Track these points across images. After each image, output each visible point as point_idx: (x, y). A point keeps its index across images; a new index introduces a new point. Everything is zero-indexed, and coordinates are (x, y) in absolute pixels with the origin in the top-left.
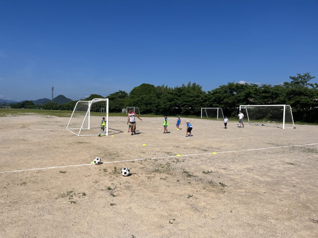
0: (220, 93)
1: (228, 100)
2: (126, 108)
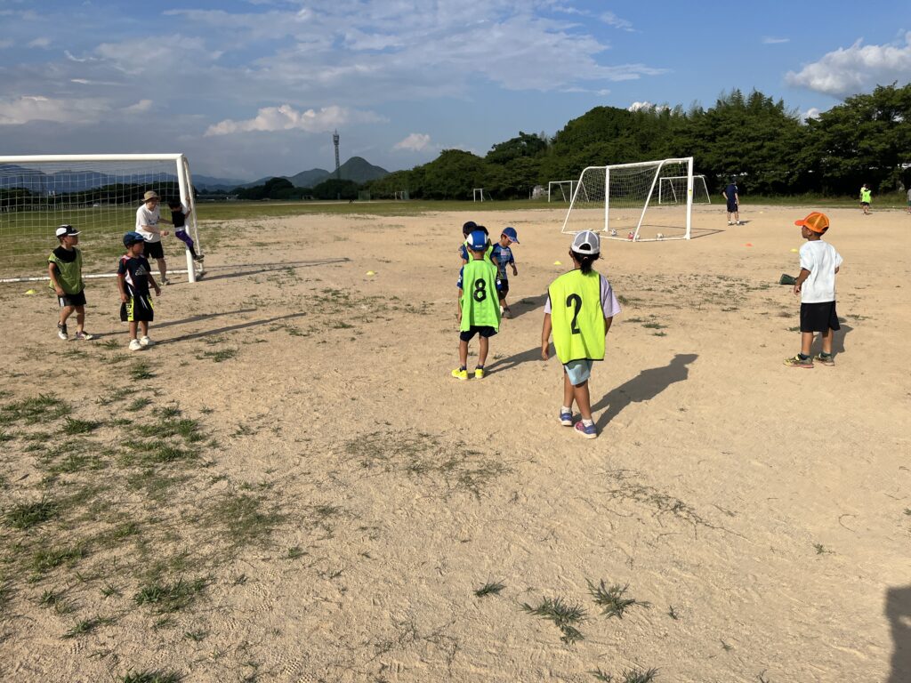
0: (846, 121)
1: (873, 142)
2: (545, 185)
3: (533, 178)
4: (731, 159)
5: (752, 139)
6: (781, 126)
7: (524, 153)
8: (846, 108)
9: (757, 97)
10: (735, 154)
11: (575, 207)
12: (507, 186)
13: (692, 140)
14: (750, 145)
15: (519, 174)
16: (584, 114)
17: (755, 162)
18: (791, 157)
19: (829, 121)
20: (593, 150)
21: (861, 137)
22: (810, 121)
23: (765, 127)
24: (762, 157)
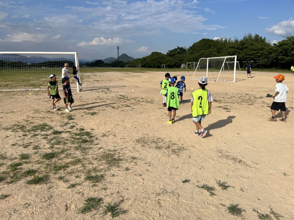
0: (287, 45)
2: (185, 64)
3: (182, 61)
4: (248, 56)
5: (255, 50)
6: (265, 46)
7: (179, 53)
8: (287, 40)
9: (257, 36)
10: (249, 55)
11: (197, 71)
12: (173, 64)
13: (235, 50)
14: (254, 52)
15: (177, 60)
16: (199, 41)
17: (256, 57)
18: (268, 56)
19: (281, 44)
20: (202, 53)
21: (292, 50)
22: (275, 44)
23: (259, 46)
24: (258, 56)
